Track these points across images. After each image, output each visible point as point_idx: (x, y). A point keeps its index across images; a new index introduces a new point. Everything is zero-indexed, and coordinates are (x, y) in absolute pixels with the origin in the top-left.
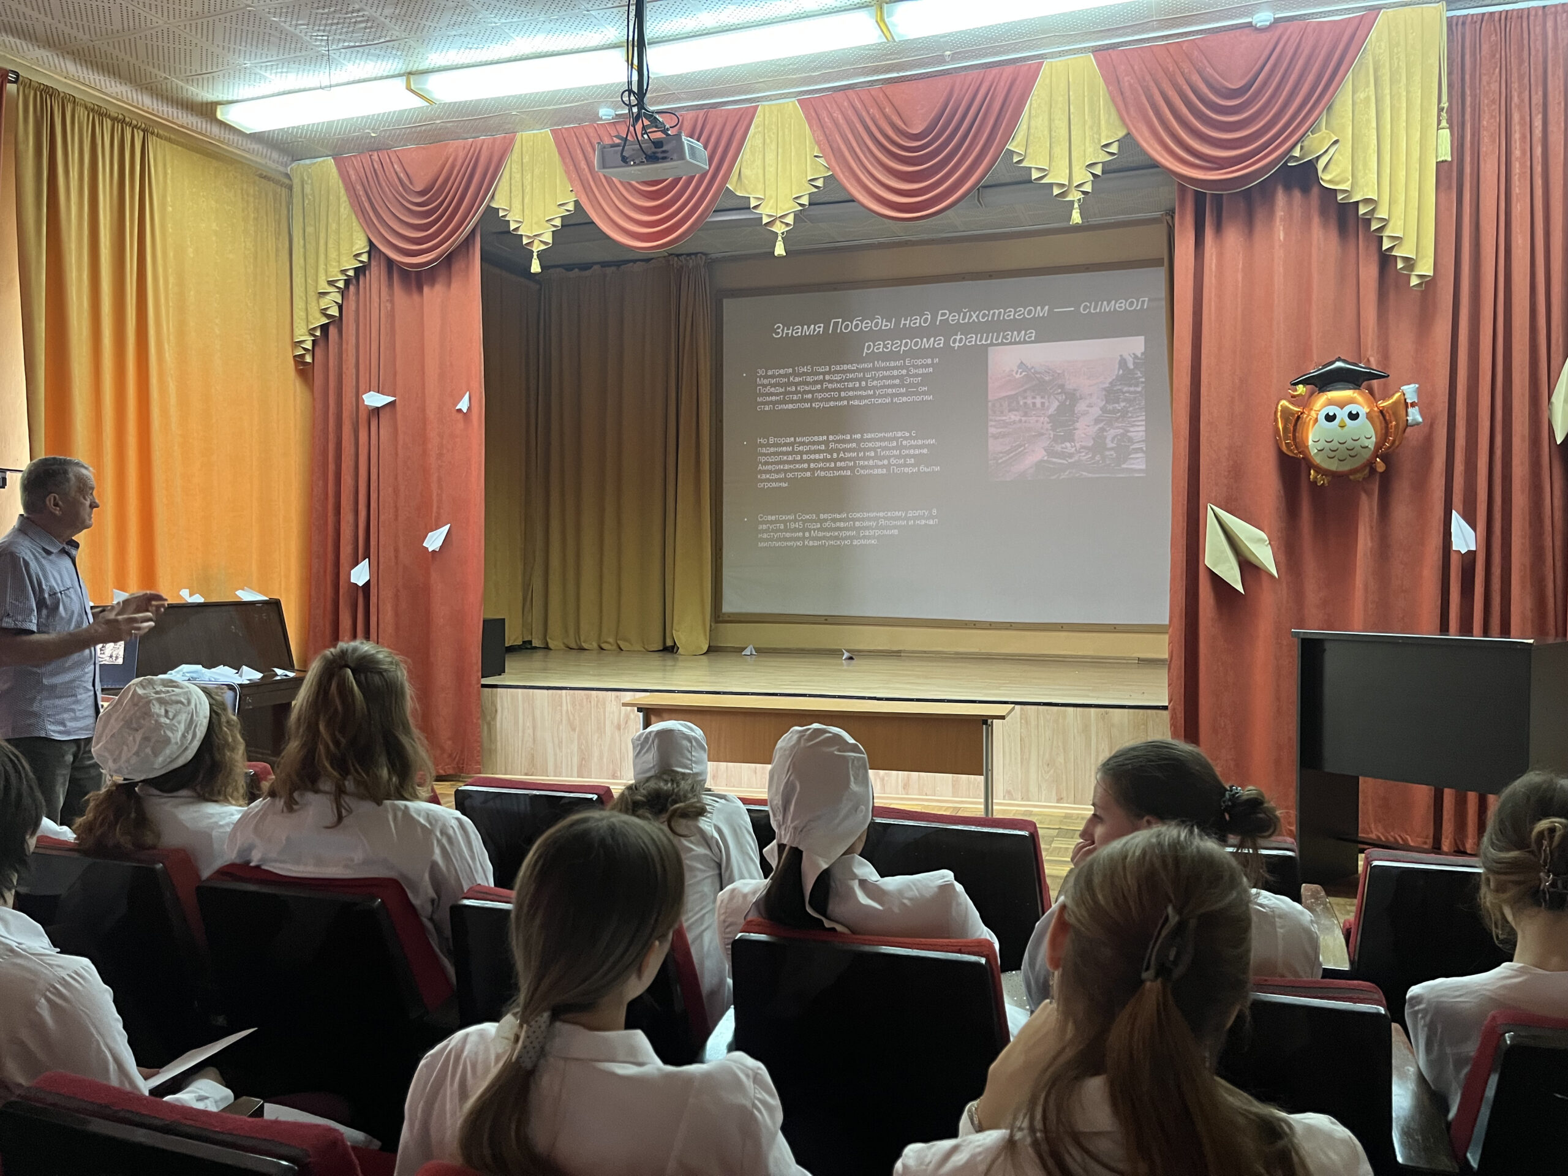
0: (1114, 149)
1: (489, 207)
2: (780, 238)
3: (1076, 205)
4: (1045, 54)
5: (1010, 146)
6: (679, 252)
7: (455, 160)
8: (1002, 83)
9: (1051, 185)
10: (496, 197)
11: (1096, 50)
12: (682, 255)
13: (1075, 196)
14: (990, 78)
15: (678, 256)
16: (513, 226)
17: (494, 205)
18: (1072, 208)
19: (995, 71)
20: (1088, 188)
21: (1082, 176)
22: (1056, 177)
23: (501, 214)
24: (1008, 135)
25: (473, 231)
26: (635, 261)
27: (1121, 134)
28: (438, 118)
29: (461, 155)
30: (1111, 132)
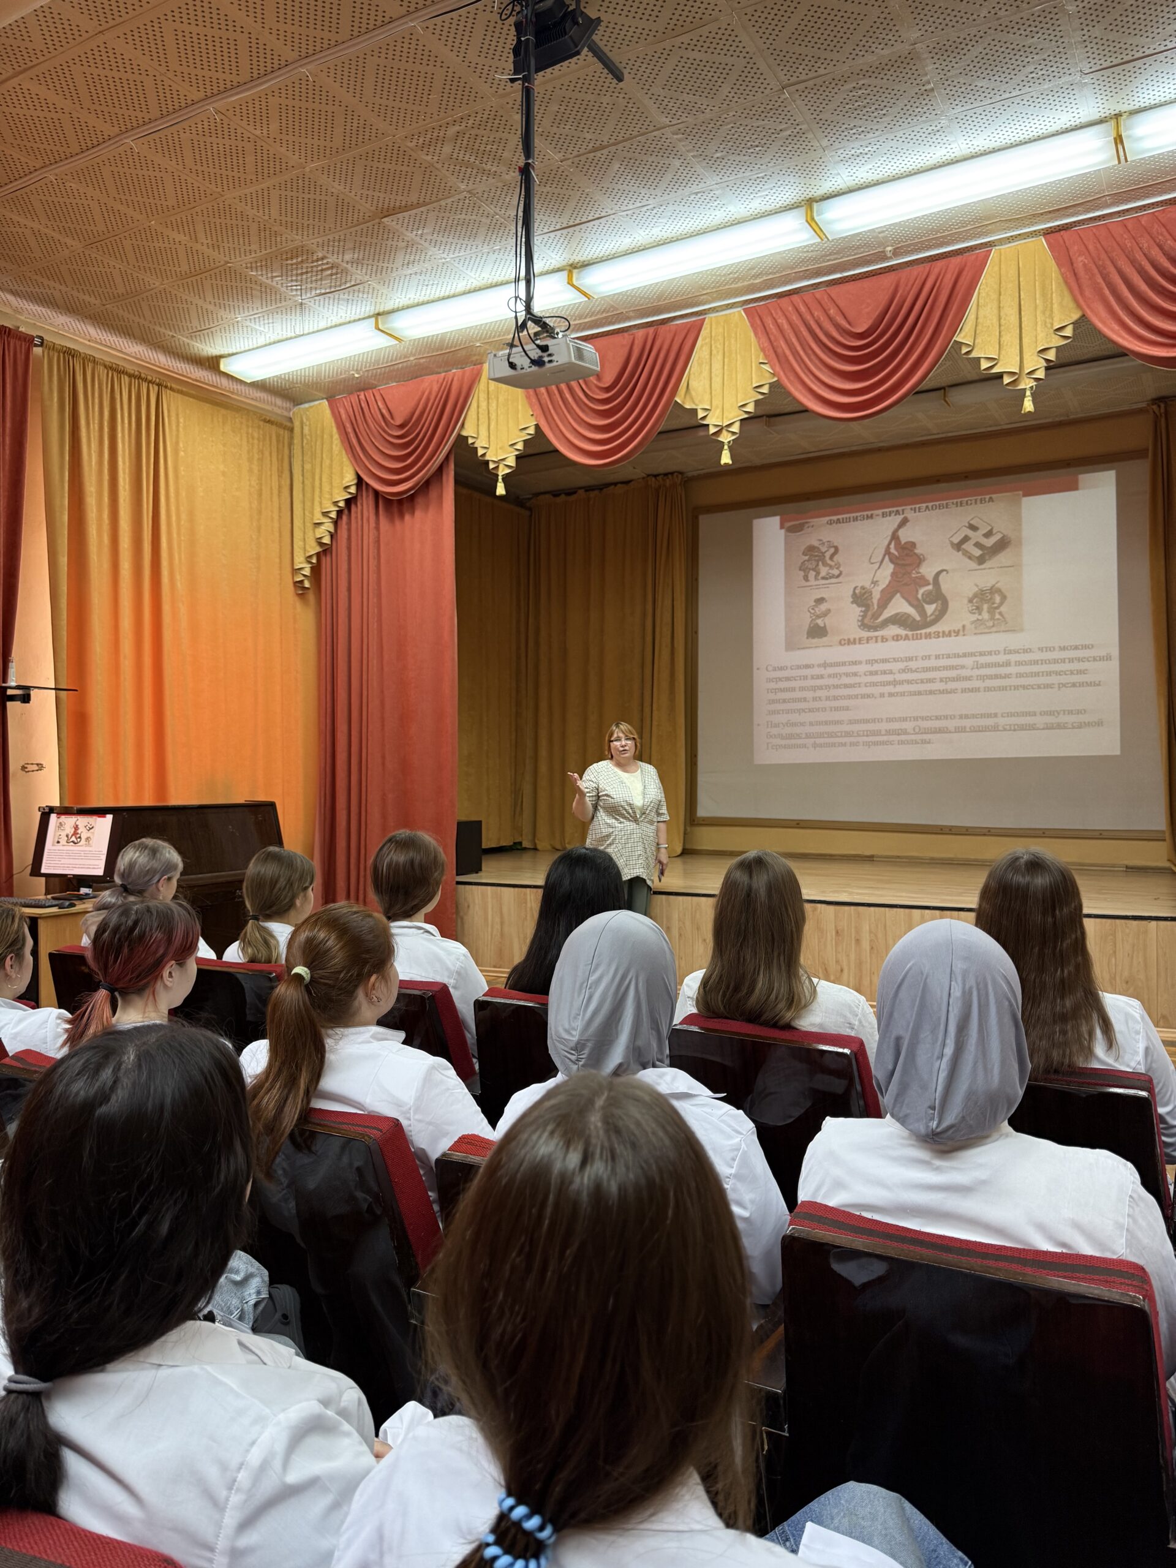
0: (1068, 332)
1: (459, 436)
2: (726, 447)
3: (1028, 393)
4: (993, 242)
5: (958, 338)
6: (655, 473)
7: (430, 393)
8: (948, 276)
9: (1000, 376)
10: (466, 426)
11: (1047, 233)
12: (658, 475)
13: (1027, 384)
14: (936, 271)
15: (656, 476)
16: (480, 452)
17: (464, 433)
18: (1024, 396)
19: (940, 264)
20: (1041, 374)
21: (1036, 364)
22: (1007, 364)
23: (470, 441)
24: (955, 328)
25: (447, 458)
26: (615, 484)
27: (1076, 316)
28: (412, 354)
29: (435, 388)
30: (1065, 314)
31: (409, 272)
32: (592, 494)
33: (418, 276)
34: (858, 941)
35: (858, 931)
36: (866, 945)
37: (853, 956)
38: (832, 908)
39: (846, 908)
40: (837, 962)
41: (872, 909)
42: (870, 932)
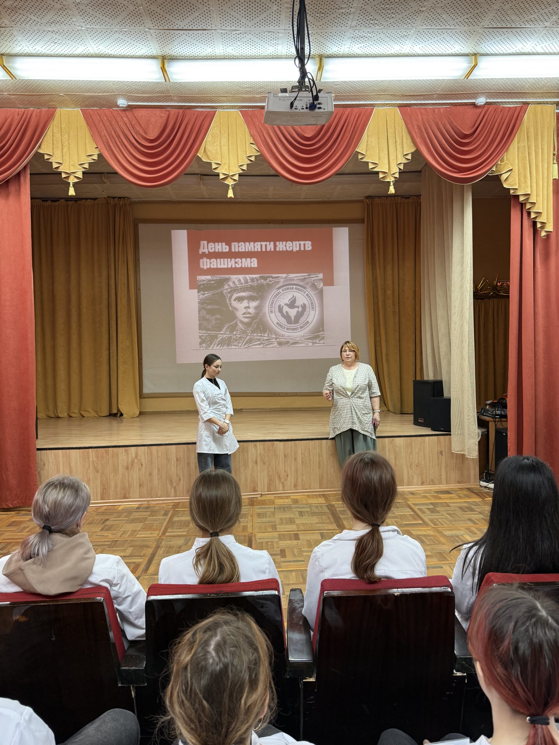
0: (409, 157)
1: (37, 152)
2: (230, 188)
3: (392, 184)
4: (376, 104)
5: (358, 150)
6: (114, 196)
7: (12, 120)
8: (353, 117)
9: (377, 173)
10: (42, 147)
11: (400, 106)
12: (115, 198)
13: (391, 179)
14: (347, 113)
15: (114, 198)
16: (55, 165)
17: (41, 151)
18: (389, 185)
19: (349, 110)
20: (397, 175)
21: (395, 170)
22: (382, 168)
23: (46, 157)
24: (356, 145)
25: (25, 167)
26: (87, 199)
27: (413, 150)
28: (8, 90)
29: (17, 118)
30: (408, 148)
31: (50, 29)
32: (70, 203)
33: (53, 35)
34: (295, 459)
35: (296, 453)
36: (299, 461)
37: (293, 468)
38: (282, 443)
39: (290, 443)
40: (285, 471)
41: (303, 442)
42: (302, 454)
